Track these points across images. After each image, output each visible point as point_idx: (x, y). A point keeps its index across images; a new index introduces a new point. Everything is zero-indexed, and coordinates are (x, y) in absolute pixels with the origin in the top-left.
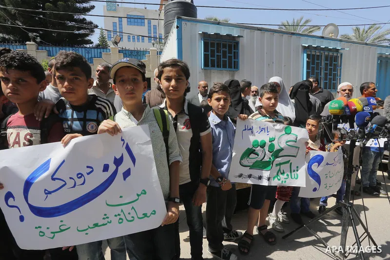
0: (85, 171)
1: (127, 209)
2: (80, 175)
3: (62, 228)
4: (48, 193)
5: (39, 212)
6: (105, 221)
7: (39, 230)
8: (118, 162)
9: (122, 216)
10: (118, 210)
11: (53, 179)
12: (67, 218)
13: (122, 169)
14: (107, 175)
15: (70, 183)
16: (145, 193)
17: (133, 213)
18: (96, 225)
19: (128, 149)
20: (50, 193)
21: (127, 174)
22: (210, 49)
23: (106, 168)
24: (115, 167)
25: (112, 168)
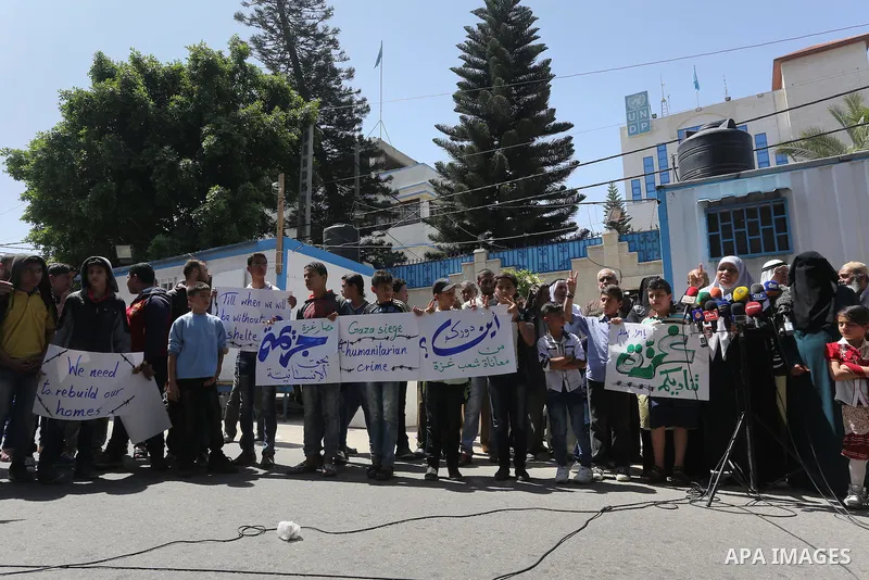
0: (469, 329)
1: (491, 357)
2: (466, 331)
3: (450, 364)
4: (448, 339)
5: (439, 352)
6: (476, 364)
7: (435, 364)
8: (489, 326)
9: (487, 362)
10: (485, 357)
11: (452, 331)
12: (454, 357)
13: (491, 331)
14: (482, 333)
15: (461, 335)
16: (503, 348)
17: (494, 361)
18: (470, 366)
19: (496, 318)
21: (493, 334)
22: (720, 224)
23: (481, 329)
24: (487, 329)
25: (485, 329)
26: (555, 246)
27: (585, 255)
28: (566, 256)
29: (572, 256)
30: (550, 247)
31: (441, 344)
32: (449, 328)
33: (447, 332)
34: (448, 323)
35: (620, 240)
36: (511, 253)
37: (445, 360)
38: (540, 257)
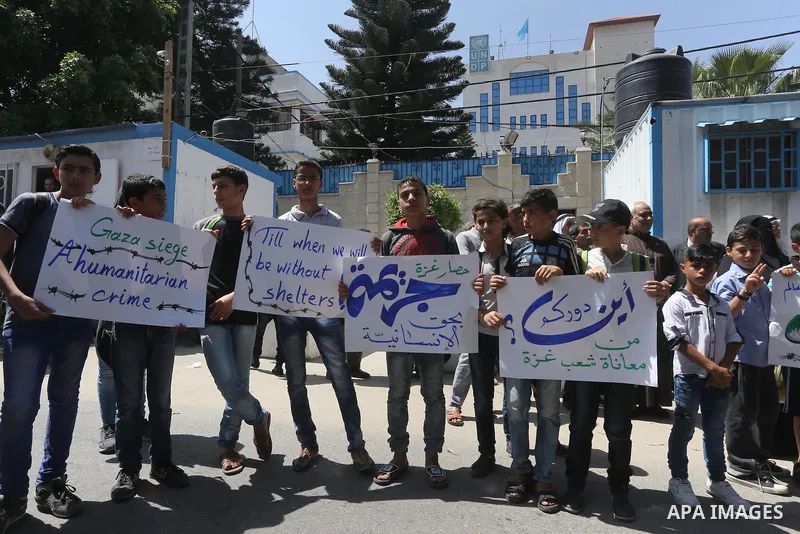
0: (583, 308)
1: (615, 354)
2: (578, 311)
3: (548, 357)
4: (546, 321)
5: (531, 337)
6: (589, 362)
7: (526, 355)
8: (616, 305)
9: (608, 361)
10: (605, 353)
11: (554, 310)
12: (556, 349)
13: (619, 313)
14: (603, 316)
15: (567, 317)
16: (638, 342)
17: (621, 361)
18: (580, 364)
19: (629, 293)
20: (548, 321)
21: (622, 319)
22: (723, 153)
23: (603, 309)
24: (611, 310)
25: (609, 310)
26: (450, 163)
27: (479, 174)
28: (460, 174)
29: (465, 173)
30: (445, 163)
31: (535, 325)
32: (550, 305)
33: (546, 310)
34: (548, 297)
35: (514, 162)
36: (404, 165)
37: (542, 350)
38: (434, 172)
